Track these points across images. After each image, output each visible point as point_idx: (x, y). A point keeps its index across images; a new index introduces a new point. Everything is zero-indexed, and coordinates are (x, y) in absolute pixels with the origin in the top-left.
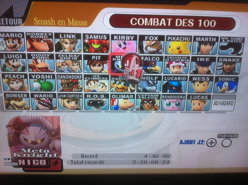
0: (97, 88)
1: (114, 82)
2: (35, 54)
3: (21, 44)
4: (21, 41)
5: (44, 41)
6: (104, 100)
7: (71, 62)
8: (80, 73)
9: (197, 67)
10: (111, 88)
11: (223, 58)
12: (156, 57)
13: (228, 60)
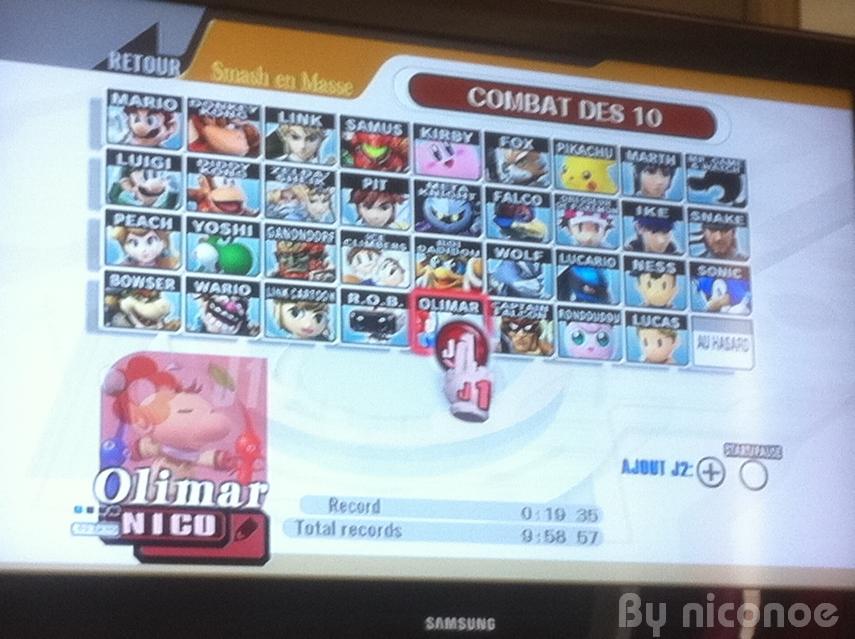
0: (377, 273)
1: (423, 259)
2: (210, 160)
3: (172, 130)
4: (172, 121)
5: (237, 127)
6: (398, 312)
7: (308, 190)
8: (332, 223)
9: (640, 232)
10: (416, 278)
11: (701, 211)
12: (533, 194)
13: (713, 217)
